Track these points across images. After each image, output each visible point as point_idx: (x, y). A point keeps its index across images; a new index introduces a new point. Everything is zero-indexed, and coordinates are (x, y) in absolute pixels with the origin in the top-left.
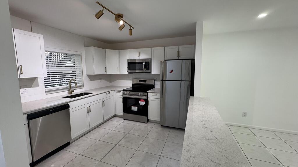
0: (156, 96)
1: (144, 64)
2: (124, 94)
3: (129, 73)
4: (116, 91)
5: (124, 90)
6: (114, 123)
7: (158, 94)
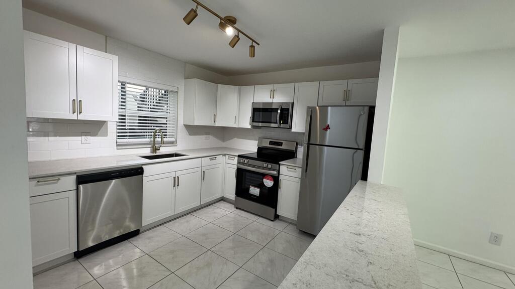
0: (296, 172)
1: (279, 111)
2: (239, 163)
3: (253, 127)
4: (227, 156)
5: (239, 156)
6: (218, 210)
7: (297, 169)
